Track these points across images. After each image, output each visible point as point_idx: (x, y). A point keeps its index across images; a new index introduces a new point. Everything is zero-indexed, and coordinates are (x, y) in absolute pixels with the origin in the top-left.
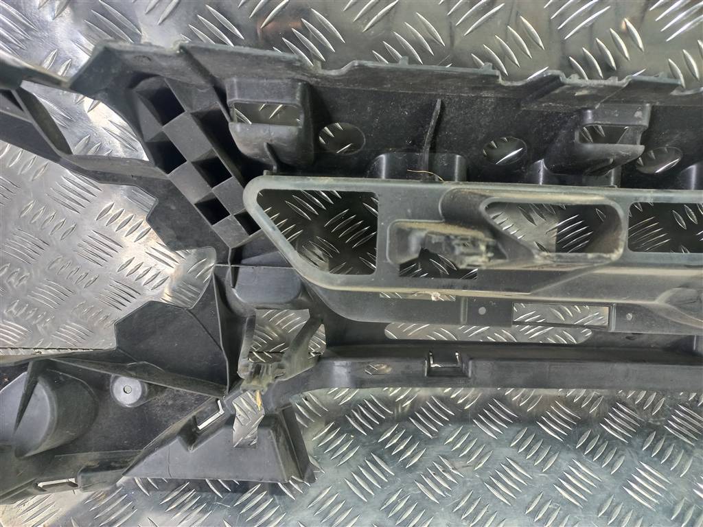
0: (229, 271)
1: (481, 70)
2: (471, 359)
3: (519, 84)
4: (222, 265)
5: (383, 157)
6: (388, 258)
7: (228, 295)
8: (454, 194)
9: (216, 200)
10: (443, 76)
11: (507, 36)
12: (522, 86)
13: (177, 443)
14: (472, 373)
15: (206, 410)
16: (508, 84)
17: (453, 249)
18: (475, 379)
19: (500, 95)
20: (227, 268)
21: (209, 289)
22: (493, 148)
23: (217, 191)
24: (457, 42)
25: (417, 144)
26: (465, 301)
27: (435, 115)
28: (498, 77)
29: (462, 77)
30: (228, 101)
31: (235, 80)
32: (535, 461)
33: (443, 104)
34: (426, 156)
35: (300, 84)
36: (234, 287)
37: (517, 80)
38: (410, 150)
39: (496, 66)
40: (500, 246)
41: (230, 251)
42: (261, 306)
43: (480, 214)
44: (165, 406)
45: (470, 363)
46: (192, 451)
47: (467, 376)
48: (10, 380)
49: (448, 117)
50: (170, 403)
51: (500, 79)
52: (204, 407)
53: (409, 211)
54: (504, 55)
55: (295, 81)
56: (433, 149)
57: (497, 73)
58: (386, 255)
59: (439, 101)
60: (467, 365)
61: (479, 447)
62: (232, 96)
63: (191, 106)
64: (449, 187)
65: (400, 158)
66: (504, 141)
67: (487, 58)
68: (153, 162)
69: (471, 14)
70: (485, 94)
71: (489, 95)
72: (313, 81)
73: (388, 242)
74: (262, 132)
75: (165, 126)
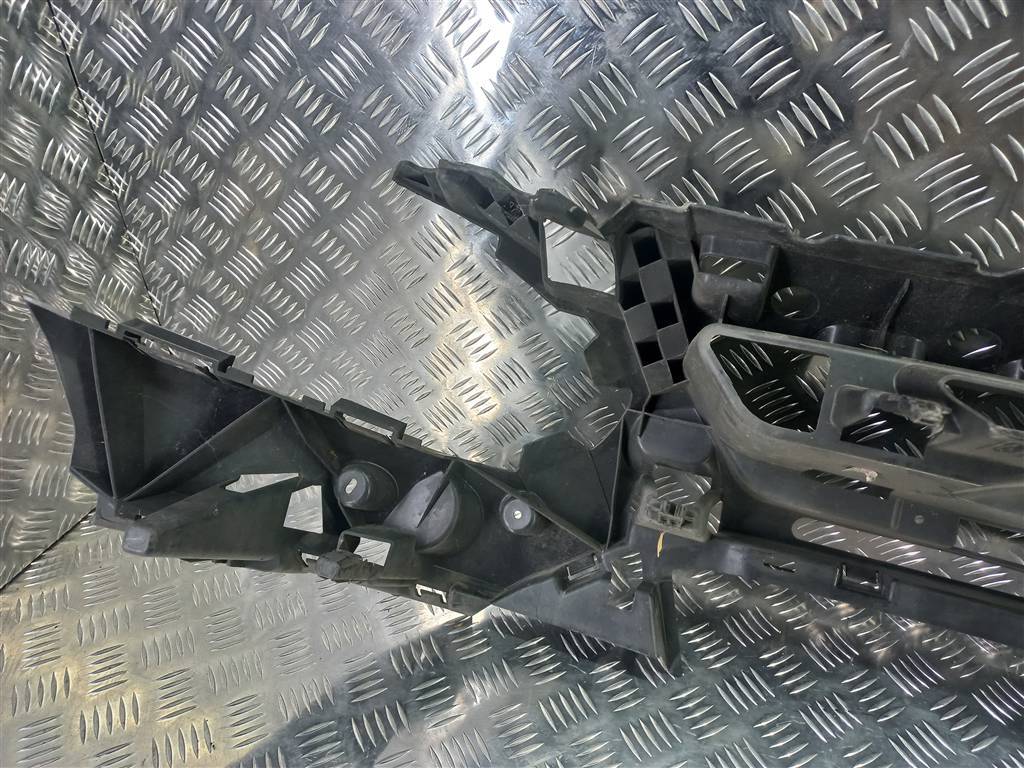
0: (640, 418)
1: (958, 258)
2: (895, 580)
3: (999, 275)
4: (634, 411)
5: (834, 328)
6: (831, 420)
7: (630, 442)
8: (912, 370)
9: (655, 344)
10: (919, 258)
11: (994, 229)
12: (1003, 278)
13: (550, 583)
14: (894, 596)
15: (581, 562)
16: (987, 274)
17: (909, 406)
18: (896, 604)
19: (976, 284)
20: (637, 415)
21: (615, 434)
22: (960, 339)
23: (659, 335)
24: (936, 227)
25: (874, 320)
26: (900, 504)
27: (901, 294)
28: (976, 266)
29: (938, 261)
30: (701, 254)
31: (712, 237)
32: (963, 736)
33: (911, 284)
34: (884, 333)
35: (772, 247)
36: (640, 436)
37: (997, 271)
38: (867, 326)
39: (976, 255)
40: (955, 419)
41: (649, 397)
42: (663, 462)
43: (938, 388)
44: (539, 548)
45: (893, 585)
46: (564, 595)
47: (887, 600)
48: (428, 475)
49: (915, 299)
50: (544, 546)
51: (978, 268)
52: (581, 559)
53: (861, 379)
54: (987, 246)
55: (769, 243)
56: (891, 328)
57: (976, 262)
58: (830, 419)
59: (908, 281)
60: (889, 587)
61: (888, 698)
62: (706, 250)
63: (669, 255)
64: (907, 363)
65: (852, 332)
66: (973, 333)
67: (967, 246)
68: (618, 298)
69: (956, 204)
70: (959, 280)
71: (964, 283)
72: (785, 247)
73: (834, 404)
74: (728, 284)
75: (643, 267)
